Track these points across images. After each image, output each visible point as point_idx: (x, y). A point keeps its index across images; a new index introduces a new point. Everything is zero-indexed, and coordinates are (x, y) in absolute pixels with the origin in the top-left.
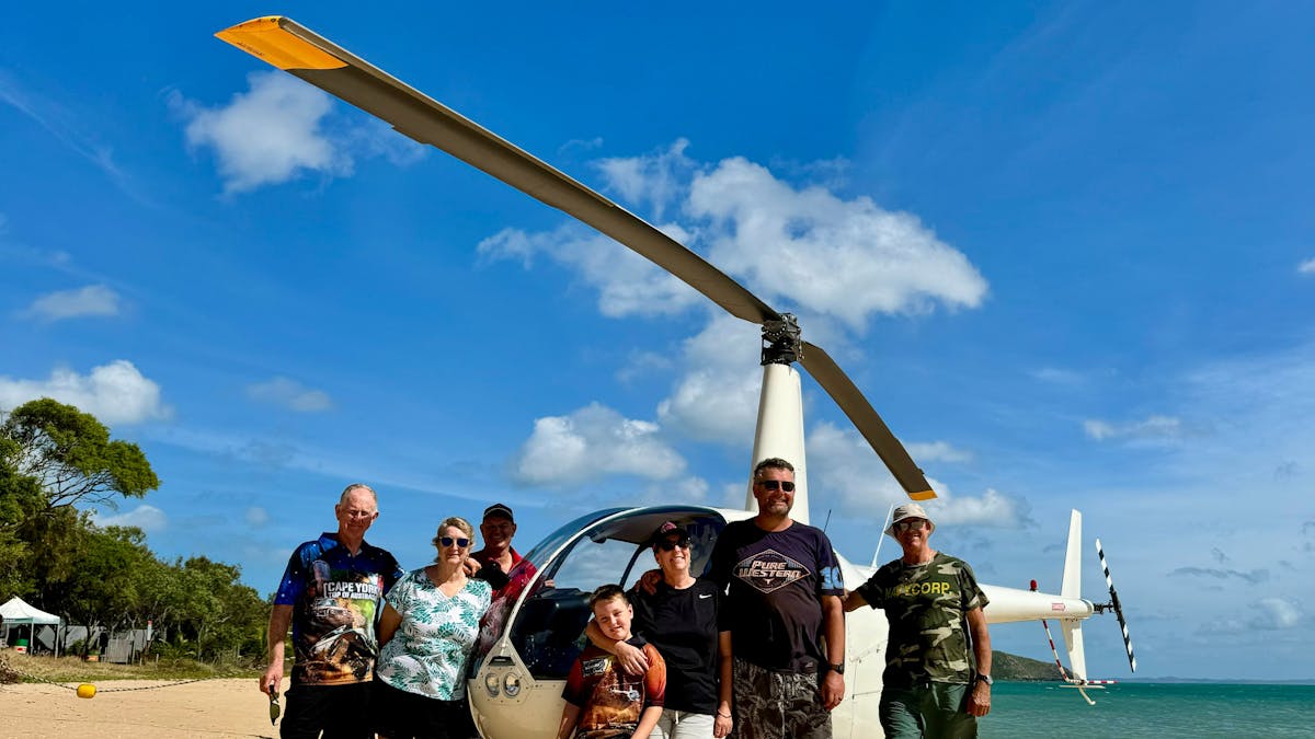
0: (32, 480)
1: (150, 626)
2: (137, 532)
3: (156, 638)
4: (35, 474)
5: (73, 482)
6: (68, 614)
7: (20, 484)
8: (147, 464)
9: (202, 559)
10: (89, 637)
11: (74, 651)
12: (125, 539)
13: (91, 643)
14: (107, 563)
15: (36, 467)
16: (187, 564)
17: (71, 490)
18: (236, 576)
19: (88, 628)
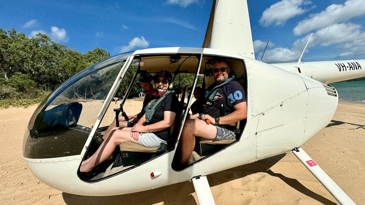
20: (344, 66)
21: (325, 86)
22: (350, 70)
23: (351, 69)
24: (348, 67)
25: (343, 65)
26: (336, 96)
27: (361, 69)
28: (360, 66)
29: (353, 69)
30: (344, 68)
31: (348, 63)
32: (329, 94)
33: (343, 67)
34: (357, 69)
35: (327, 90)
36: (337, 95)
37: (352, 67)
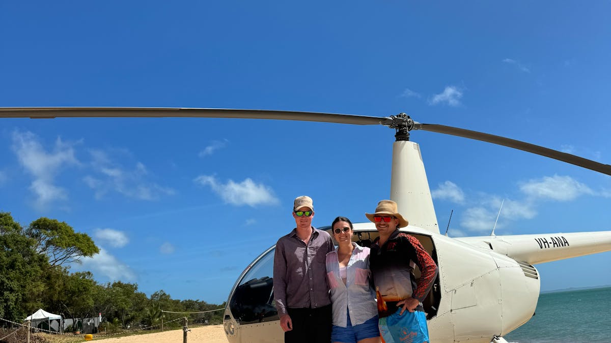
0: (43, 256)
1: (100, 315)
2: (89, 273)
3: (103, 321)
4: (44, 253)
5: (61, 254)
6: (63, 314)
7: (39, 257)
8: (93, 243)
9: (119, 283)
10: (74, 323)
11: (68, 330)
12: (84, 278)
13: (75, 326)
14: (78, 289)
15: (44, 250)
16: (113, 286)
17: (60, 258)
18: (136, 288)
19: (73, 320)
20: (547, 242)
21: (521, 266)
22: (554, 246)
23: (556, 245)
24: (551, 243)
25: (545, 241)
26: (537, 278)
27: (568, 245)
28: (567, 242)
29: (558, 246)
30: (546, 244)
31: (551, 238)
32: (526, 275)
33: (544, 243)
34: (563, 246)
35: (524, 270)
36: (539, 278)
37: (556, 243)
